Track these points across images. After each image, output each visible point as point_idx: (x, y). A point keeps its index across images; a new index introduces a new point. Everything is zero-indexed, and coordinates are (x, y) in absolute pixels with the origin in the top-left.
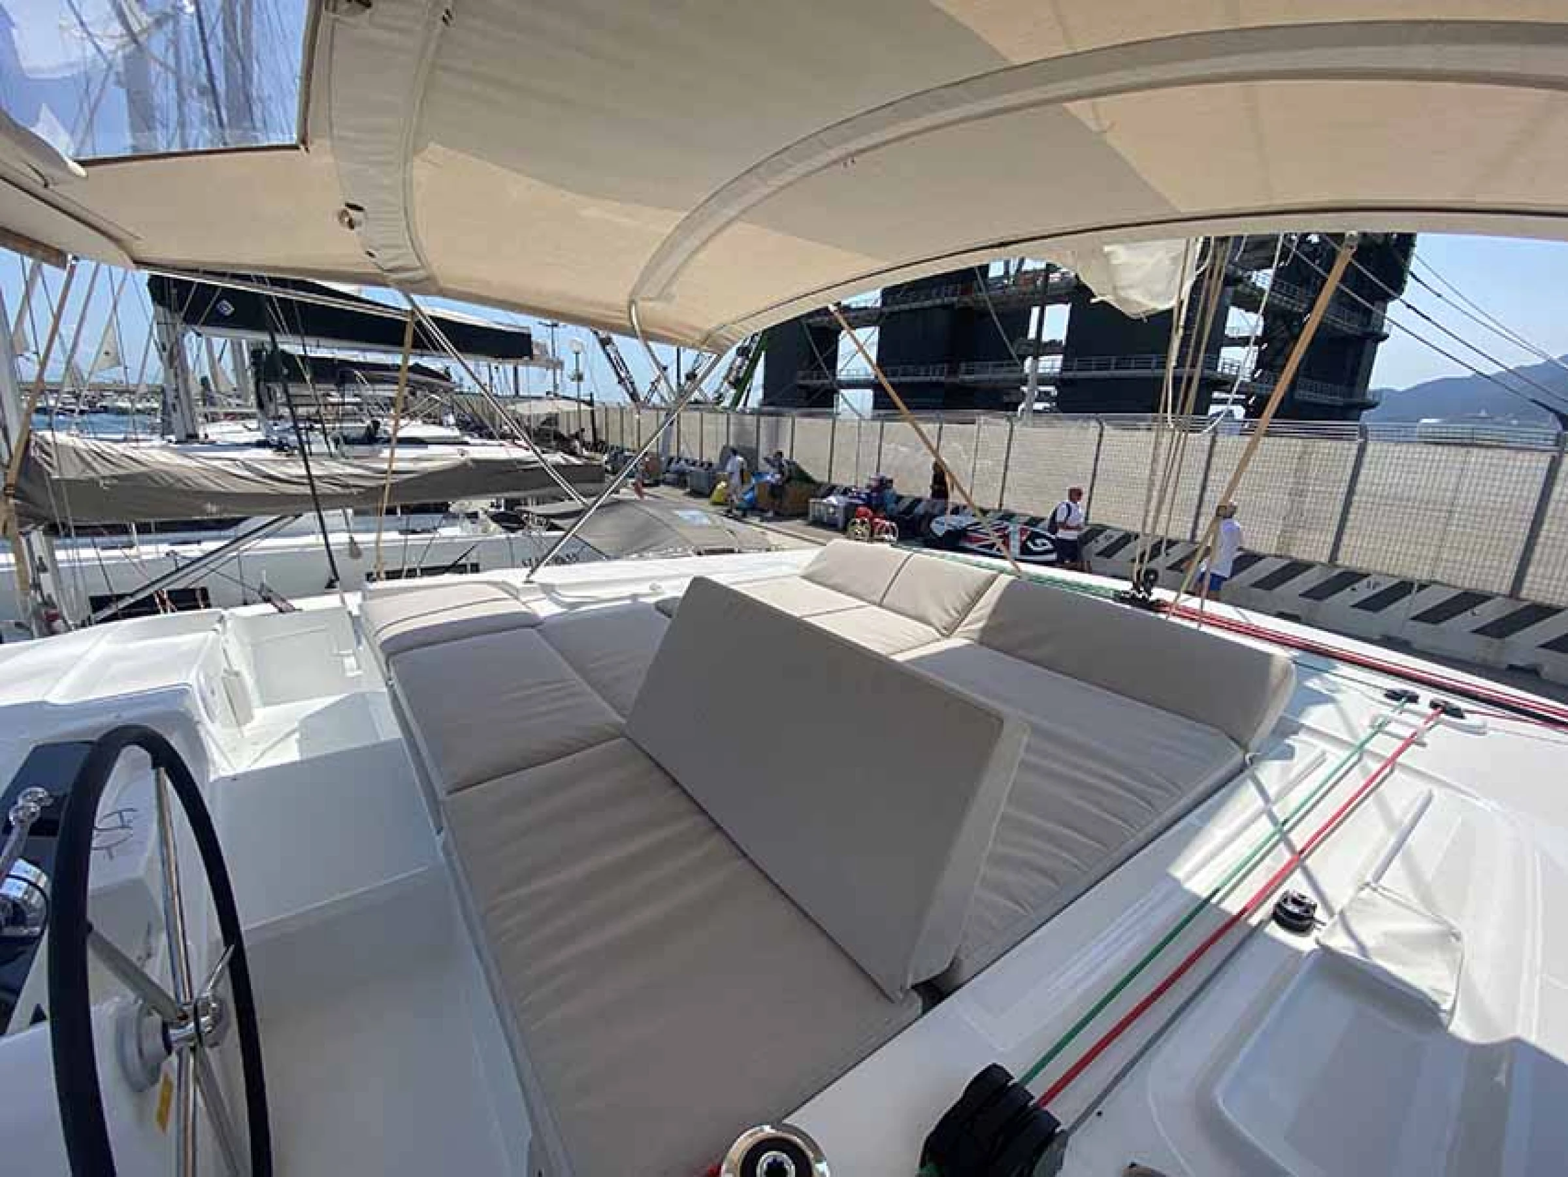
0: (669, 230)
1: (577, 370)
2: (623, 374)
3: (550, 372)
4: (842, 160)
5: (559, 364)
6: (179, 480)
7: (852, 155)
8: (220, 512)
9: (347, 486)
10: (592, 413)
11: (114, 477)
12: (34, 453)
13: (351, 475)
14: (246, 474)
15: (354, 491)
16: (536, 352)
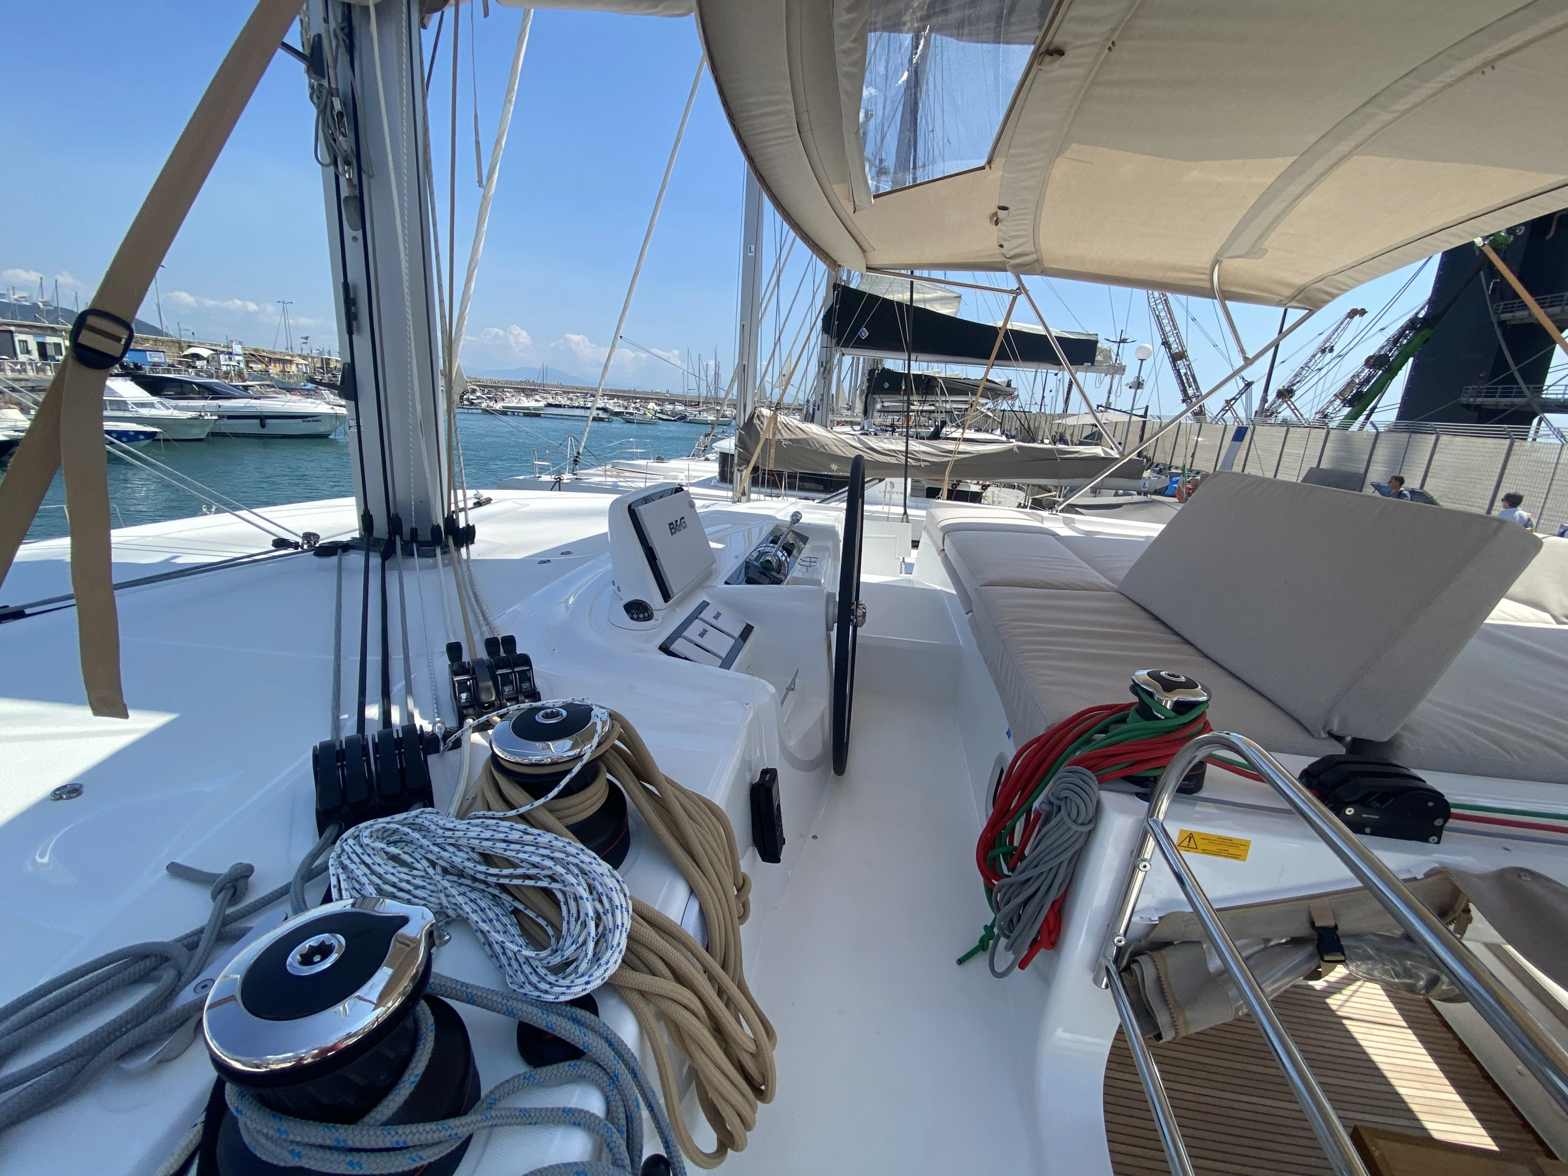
0: (1269, 181)
1: (1138, 378)
2: (1190, 392)
3: (1109, 377)
4: (1481, 69)
5: (1121, 370)
6: (823, 446)
7: (1491, 64)
8: (838, 470)
9: (919, 460)
10: (1144, 422)
11: (790, 440)
12: (756, 421)
13: (924, 452)
14: (859, 445)
15: (923, 464)
16: (1099, 358)
